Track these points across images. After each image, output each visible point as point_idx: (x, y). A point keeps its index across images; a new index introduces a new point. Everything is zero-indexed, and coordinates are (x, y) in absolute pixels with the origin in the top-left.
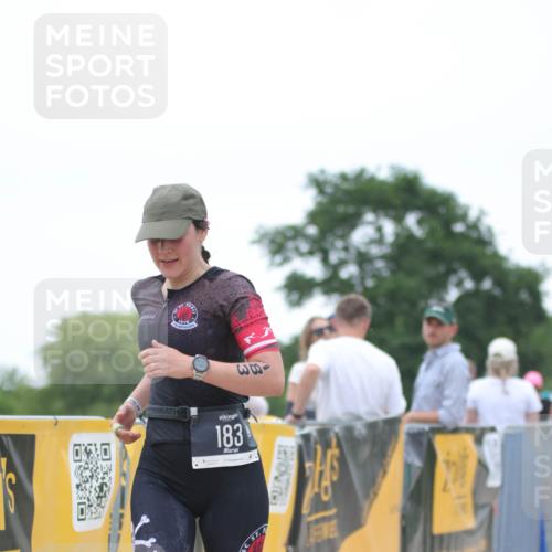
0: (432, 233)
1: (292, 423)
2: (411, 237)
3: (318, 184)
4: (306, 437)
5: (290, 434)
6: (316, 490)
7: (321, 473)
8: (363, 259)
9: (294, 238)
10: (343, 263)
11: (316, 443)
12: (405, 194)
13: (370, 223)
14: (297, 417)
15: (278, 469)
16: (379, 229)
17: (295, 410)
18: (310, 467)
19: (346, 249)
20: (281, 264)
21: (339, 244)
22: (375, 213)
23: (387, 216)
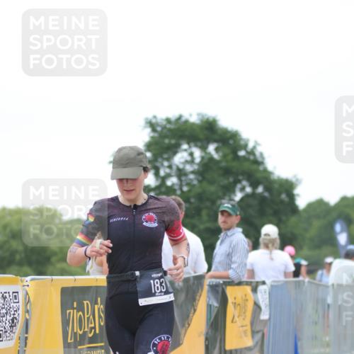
0: (225, 156)
2: (211, 159)
3: (152, 125)
8: (181, 173)
10: (168, 176)
12: (208, 131)
13: (186, 150)
16: (191, 154)
19: (170, 167)
21: (166, 164)
22: (188, 143)
23: (196, 146)
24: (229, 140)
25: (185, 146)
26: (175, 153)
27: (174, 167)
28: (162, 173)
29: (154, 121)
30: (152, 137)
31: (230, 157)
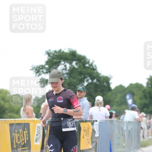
0: (80, 67)
2: (74, 68)
3: (48, 54)
9: (42, 68)
11: (48, 125)
12: (73, 56)
13: (63, 64)
15: (37, 132)
16: (65, 66)
17: (42, 116)
18: (46, 132)
20: (39, 76)
22: (64, 61)
23: (67, 62)
24: (81, 60)
25: (63, 63)
26: (58, 65)
29: (49, 52)
30: (48, 59)
31: (82, 67)
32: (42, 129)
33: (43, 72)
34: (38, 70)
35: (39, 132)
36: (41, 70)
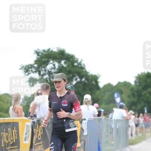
0: (68, 65)
1: (30, 119)
2: (63, 67)
3: (37, 53)
4: (34, 122)
5: (29, 122)
6: (37, 137)
7: (38, 132)
8: (50, 73)
9: (31, 68)
10: (44, 74)
11: (36, 124)
12: (61, 55)
13: (52, 63)
14: (31, 117)
15: (26, 131)
16: (54, 65)
17: (31, 115)
18: (35, 130)
19: (45, 70)
20: (28, 75)
21: (43, 69)
22: (53, 60)
23: (56, 61)
24: (70, 59)
25: (51, 62)
26: (47, 65)
27: (47, 71)
28: (42, 73)
29: (38, 51)
30: (37, 58)
31: (71, 66)
32: (31, 128)
33: (32, 71)
34: (27, 69)
35: (28, 131)
36: (30, 70)
